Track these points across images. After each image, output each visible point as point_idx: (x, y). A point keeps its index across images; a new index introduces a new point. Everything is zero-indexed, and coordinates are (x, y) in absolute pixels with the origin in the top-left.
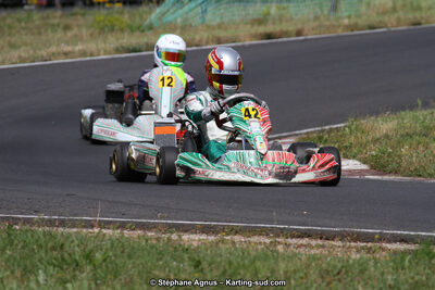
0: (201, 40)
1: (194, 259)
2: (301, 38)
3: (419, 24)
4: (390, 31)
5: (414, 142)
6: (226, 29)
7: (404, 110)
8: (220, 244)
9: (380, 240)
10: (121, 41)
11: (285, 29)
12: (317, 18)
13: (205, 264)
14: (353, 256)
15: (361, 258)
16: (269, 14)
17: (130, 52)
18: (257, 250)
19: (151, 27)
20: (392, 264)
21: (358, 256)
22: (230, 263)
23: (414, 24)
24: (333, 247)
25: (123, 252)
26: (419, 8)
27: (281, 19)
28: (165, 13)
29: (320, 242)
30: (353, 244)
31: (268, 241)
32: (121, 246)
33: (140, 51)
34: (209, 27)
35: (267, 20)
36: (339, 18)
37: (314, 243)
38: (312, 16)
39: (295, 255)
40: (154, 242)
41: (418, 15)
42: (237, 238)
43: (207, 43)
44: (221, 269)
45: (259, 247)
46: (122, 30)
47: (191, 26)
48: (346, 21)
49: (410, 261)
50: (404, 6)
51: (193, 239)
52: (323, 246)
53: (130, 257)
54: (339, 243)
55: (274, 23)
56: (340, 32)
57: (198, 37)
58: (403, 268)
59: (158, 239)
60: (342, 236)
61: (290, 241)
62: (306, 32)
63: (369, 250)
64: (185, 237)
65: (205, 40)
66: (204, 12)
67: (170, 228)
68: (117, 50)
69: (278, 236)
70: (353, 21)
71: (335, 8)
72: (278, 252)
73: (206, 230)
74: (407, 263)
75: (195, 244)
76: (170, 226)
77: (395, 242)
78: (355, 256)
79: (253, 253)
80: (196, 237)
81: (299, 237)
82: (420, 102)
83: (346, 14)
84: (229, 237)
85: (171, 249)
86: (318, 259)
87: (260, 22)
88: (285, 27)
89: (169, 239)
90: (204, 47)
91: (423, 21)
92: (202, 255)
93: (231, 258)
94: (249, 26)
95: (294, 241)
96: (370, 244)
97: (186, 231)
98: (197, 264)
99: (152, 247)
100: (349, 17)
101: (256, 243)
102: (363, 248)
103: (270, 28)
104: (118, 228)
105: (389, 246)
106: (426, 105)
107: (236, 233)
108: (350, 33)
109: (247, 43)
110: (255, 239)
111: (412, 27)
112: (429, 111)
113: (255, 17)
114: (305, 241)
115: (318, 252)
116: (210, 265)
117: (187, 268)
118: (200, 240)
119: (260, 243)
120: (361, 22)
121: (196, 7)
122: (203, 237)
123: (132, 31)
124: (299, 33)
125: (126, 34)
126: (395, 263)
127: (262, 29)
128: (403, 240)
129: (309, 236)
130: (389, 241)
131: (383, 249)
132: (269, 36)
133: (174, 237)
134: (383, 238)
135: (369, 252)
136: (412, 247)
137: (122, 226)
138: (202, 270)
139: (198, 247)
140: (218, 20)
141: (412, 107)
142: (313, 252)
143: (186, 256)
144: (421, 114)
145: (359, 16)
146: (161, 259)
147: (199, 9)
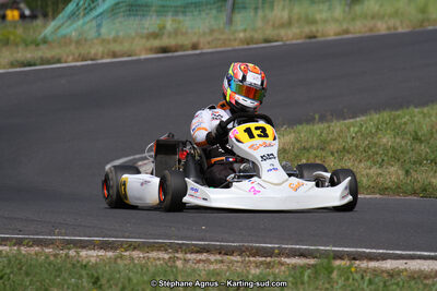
0: (96, 54)
1: (93, 275)
2: (198, 52)
3: (315, 37)
4: (285, 45)
5: (311, 156)
6: (121, 43)
7: (301, 123)
8: (119, 261)
9: (279, 255)
10: (15, 55)
11: (180, 42)
12: (212, 31)
13: (103, 281)
14: (253, 272)
15: (261, 273)
16: (164, 27)
17: (25, 66)
18: (156, 266)
19: (45, 41)
20: (290, 279)
21: (258, 271)
22: (130, 280)
23: (310, 38)
24: (231, 262)
25: (21, 269)
26: (314, 22)
27: (176, 32)
28: (59, 27)
29: (219, 257)
30: (252, 259)
31: (166, 256)
32: (18, 264)
33: (35, 65)
34: (103, 41)
35: (163, 34)
36: (236, 31)
37: (212, 258)
38: (207, 30)
39: (194, 270)
40: (52, 258)
41: (314, 28)
42: (136, 254)
43: (102, 58)
44: (120, 285)
45: (158, 262)
46: (17, 45)
47: (86, 40)
48: (242, 35)
49: (309, 277)
50: (299, 20)
51: (91, 256)
52: (222, 262)
53: (27, 274)
54: (239, 258)
55: (169, 36)
56: (237, 46)
57: (93, 51)
58: (303, 283)
59: (55, 256)
60: (241, 251)
61: (189, 256)
62: (201, 46)
63: (268, 265)
64: (83, 253)
65: (100, 55)
66: (99, 26)
67: (67, 244)
68: (12, 65)
69: (177, 252)
70: (248, 35)
71: (230, 21)
72: (177, 267)
73: (104, 246)
74: (306, 278)
75: (93, 260)
76: (68, 242)
77: (294, 256)
78: (255, 271)
79: (152, 269)
80: (94, 253)
81: (197, 252)
82: (317, 117)
83: (242, 28)
84: (127, 253)
85: (69, 265)
86: (218, 274)
87: (155, 35)
88: (181, 40)
89: (67, 256)
90: (100, 61)
91: (319, 34)
92: (100, 271)
93: (131, 274)
94: (144, 40)
95: (193, 256)
96: (269, 259)
97: (83, 247)
98: (96, 281)
99: (50, 264)
100: (245, 30)
101: (154, 259)
102: (262, 263)
103: (165, 42)
104: (15, 245)
105: (288, 260)
106: (323, 119)
107: (135, 248)
108: (246, 47)
109: (143, 57)
110: (154, 254)
111: (308, 41)
112: (326, 125)
113: (151, 30)
114: (203, 256)
115: (218, 266)
116: (108, 281)
117: (85, 284)
118: (97, 256)
119: (159, 259)
120: (256, 36)
121: (91, 20)
122: (101, 253)
123: (27, 45)
124: (195, 47)
125: (20, 48)
126: (295, 278)
127: (157, 43)
128: (302, 254)
129: (208, 252)
130: (288, 256)
131: (282, 264)
132: (164, 50)
133: (72, 253)
134: (282, 253)
135: (268, 267)
136: (312, 261)
137: (19, 242)
138: (100, 287)
139: (96, 264)
140: (113, 34)
141: (310, 120)
142: (212, 267)
143: (84, 273)
144: (318, 127)
145: (254, 30)
146: (59, 276)
147: (94, 23)
